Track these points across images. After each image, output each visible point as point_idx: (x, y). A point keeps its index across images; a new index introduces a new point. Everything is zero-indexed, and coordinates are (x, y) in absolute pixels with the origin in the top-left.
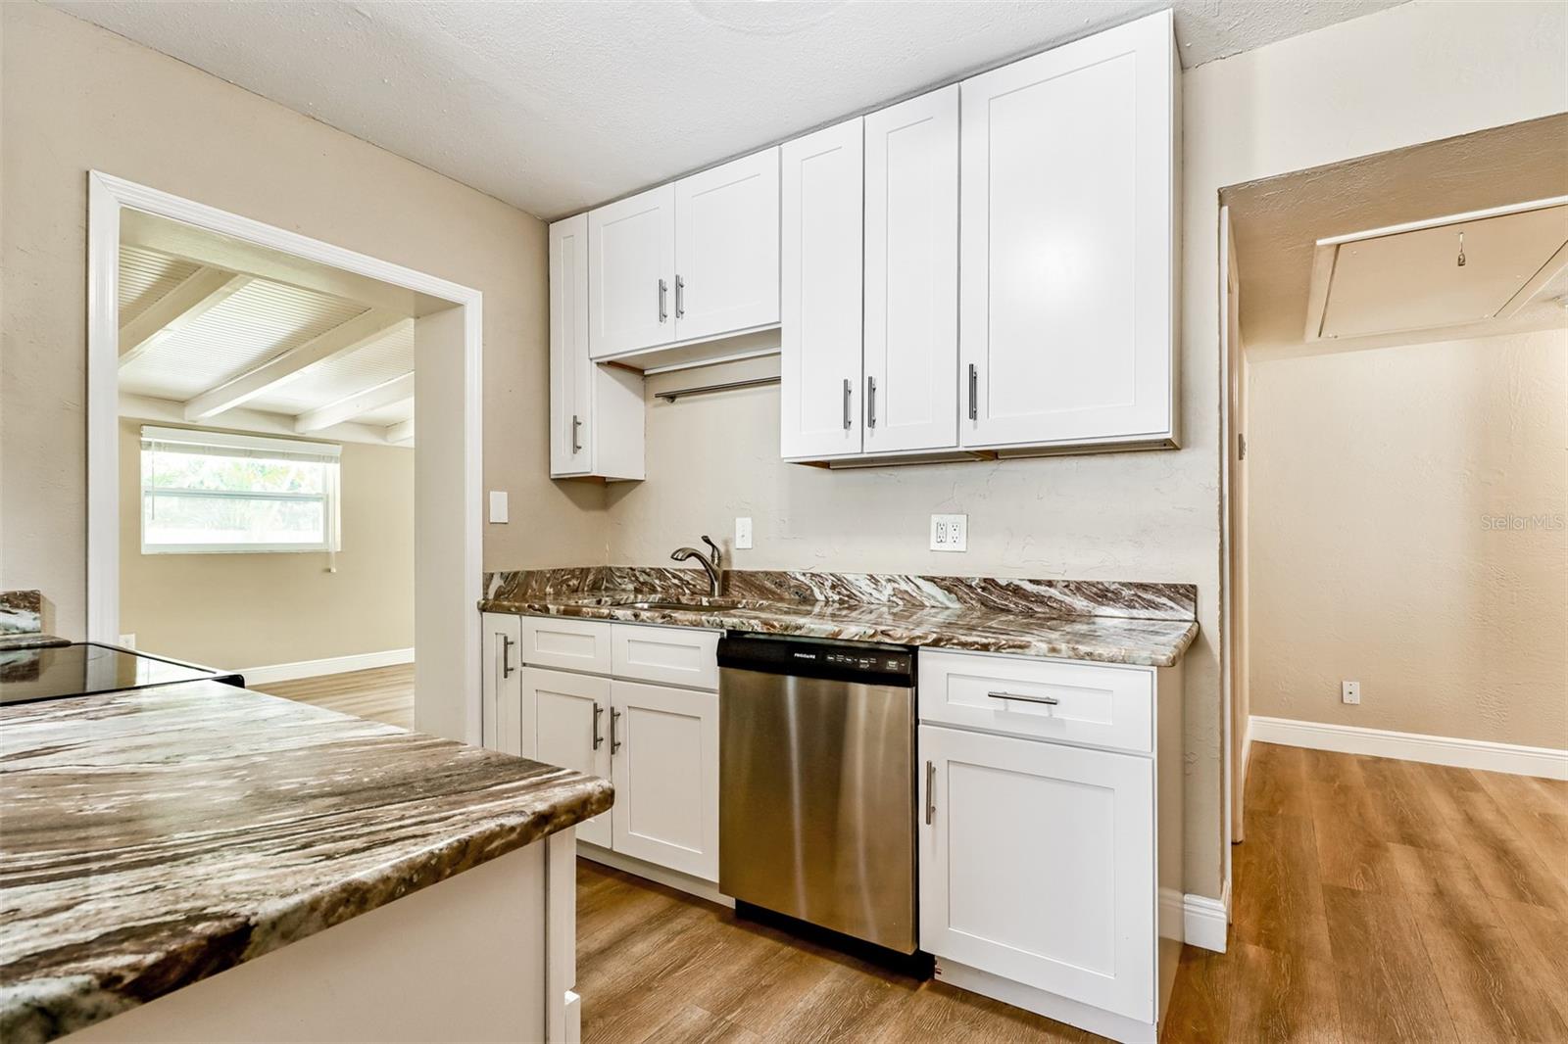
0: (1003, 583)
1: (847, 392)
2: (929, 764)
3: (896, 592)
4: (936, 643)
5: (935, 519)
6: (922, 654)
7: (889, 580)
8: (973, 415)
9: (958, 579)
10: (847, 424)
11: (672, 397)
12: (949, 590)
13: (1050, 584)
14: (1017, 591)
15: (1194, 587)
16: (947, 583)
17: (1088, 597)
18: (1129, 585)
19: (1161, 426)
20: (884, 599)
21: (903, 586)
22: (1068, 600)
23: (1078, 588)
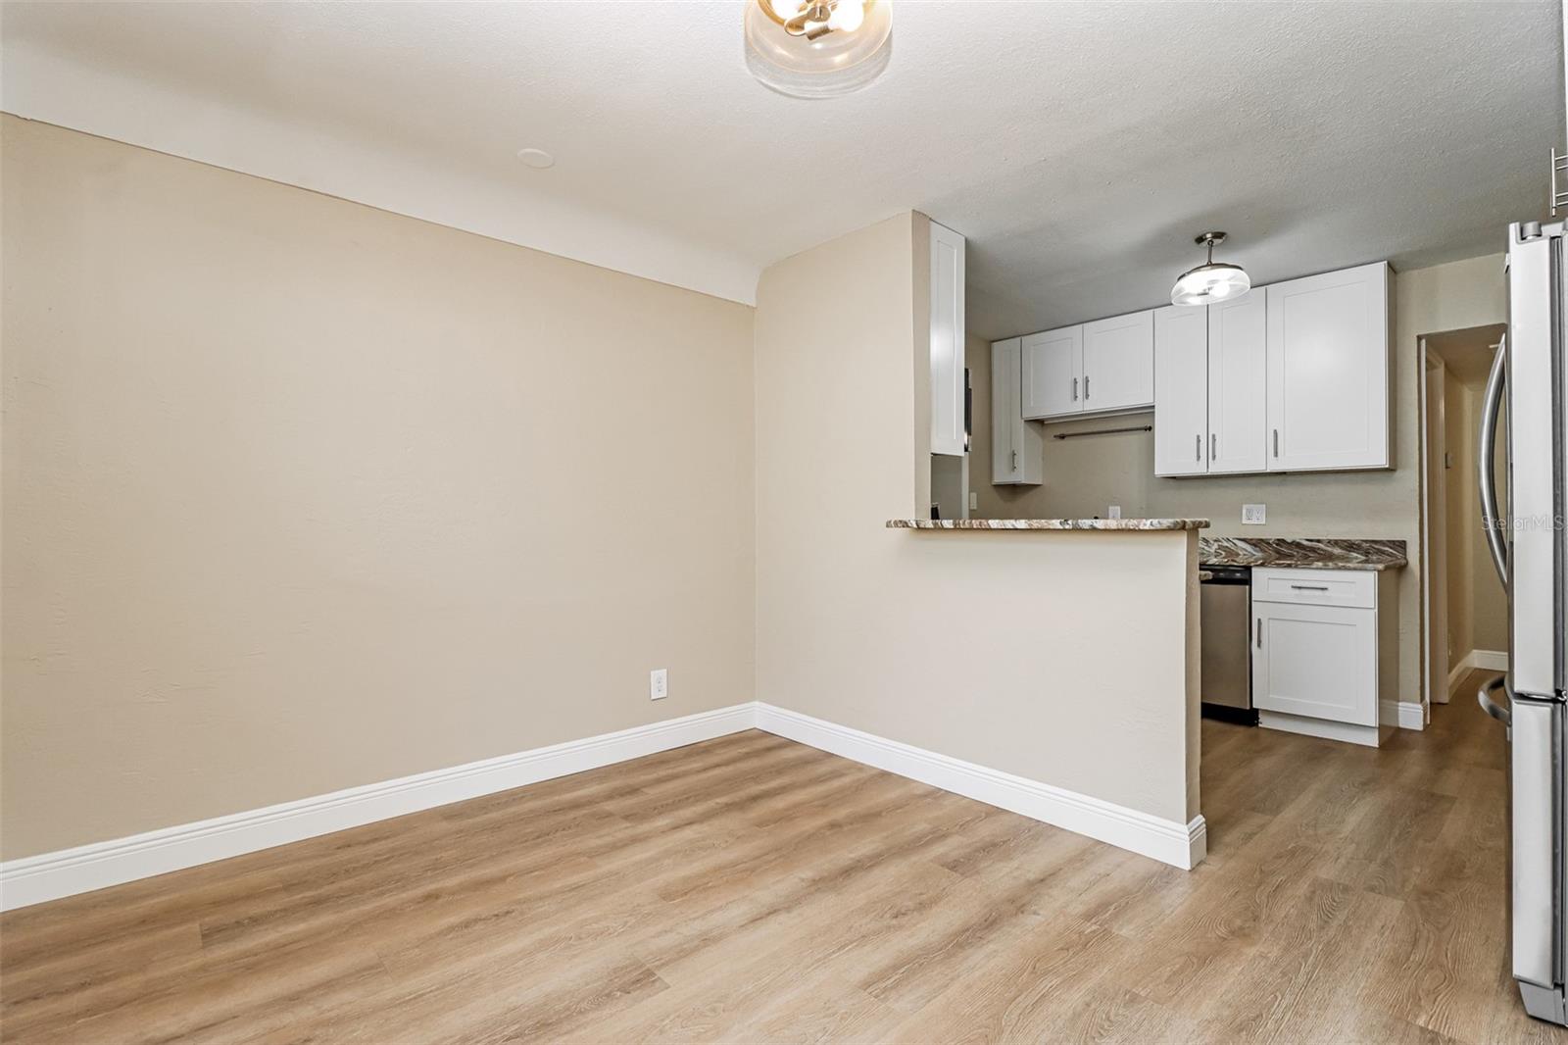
0: (1289, 541)
1: (1199, 441)
2: (1259, 620)
3: (1220, 547)
4: (1262, 565)
5: (1245, 508)
6: (1253, 569)
7: (1215, 541)
8: (1276, 454)
9: (1262, 540)
10: (1199, 457)
11: (1062, 437)
12: (1255, 545)
13: (1319, 541)
14: (1298, 545)
15: (1405, 542)
16: (1254, 542)
17: (1341, 548)
18: (1366, 541)
19: (1382, 461)
20: (1213, 551)
21: (1225, 544)
22: (1329, 549)
23: (1336, 543)
